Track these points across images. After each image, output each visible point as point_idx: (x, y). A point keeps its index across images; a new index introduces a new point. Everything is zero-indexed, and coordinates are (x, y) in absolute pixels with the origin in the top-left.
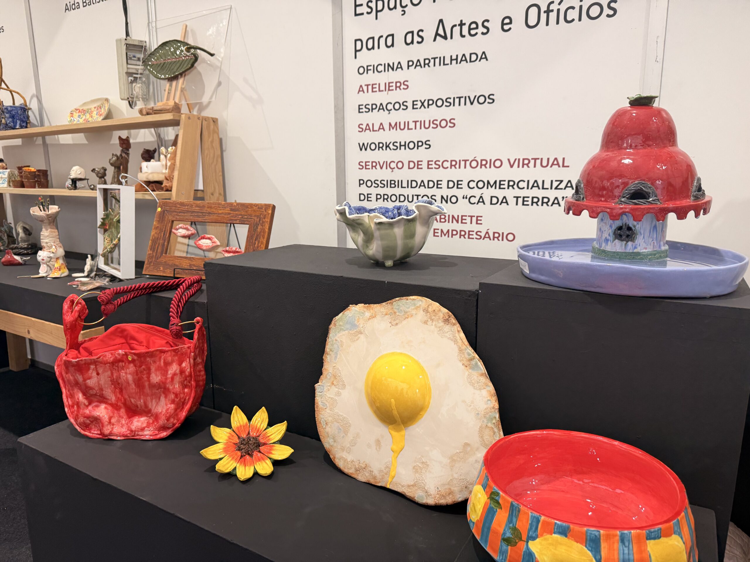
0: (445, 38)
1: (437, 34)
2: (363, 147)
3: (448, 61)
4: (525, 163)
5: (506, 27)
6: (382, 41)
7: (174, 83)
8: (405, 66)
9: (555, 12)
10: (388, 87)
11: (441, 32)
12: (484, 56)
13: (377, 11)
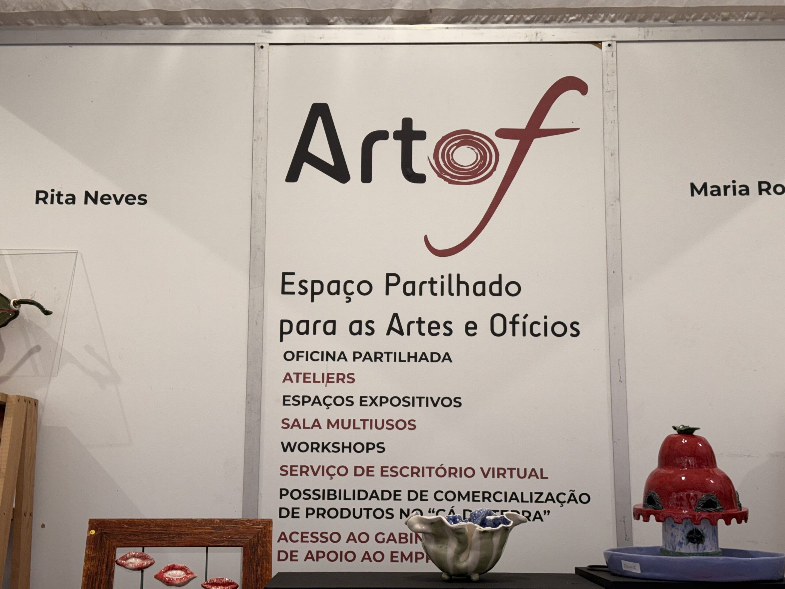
0: (401, 333)
1: (391, 328)
2: (287, 447)
3: (404, 357)
4: (500, 473)
5: (471, 332)
6: (320, 326)
8: (350, 356)
9: (521, 325)
10: (327, 378)
11: (395, 325)
12: (447, 357)
13: (313, 293)
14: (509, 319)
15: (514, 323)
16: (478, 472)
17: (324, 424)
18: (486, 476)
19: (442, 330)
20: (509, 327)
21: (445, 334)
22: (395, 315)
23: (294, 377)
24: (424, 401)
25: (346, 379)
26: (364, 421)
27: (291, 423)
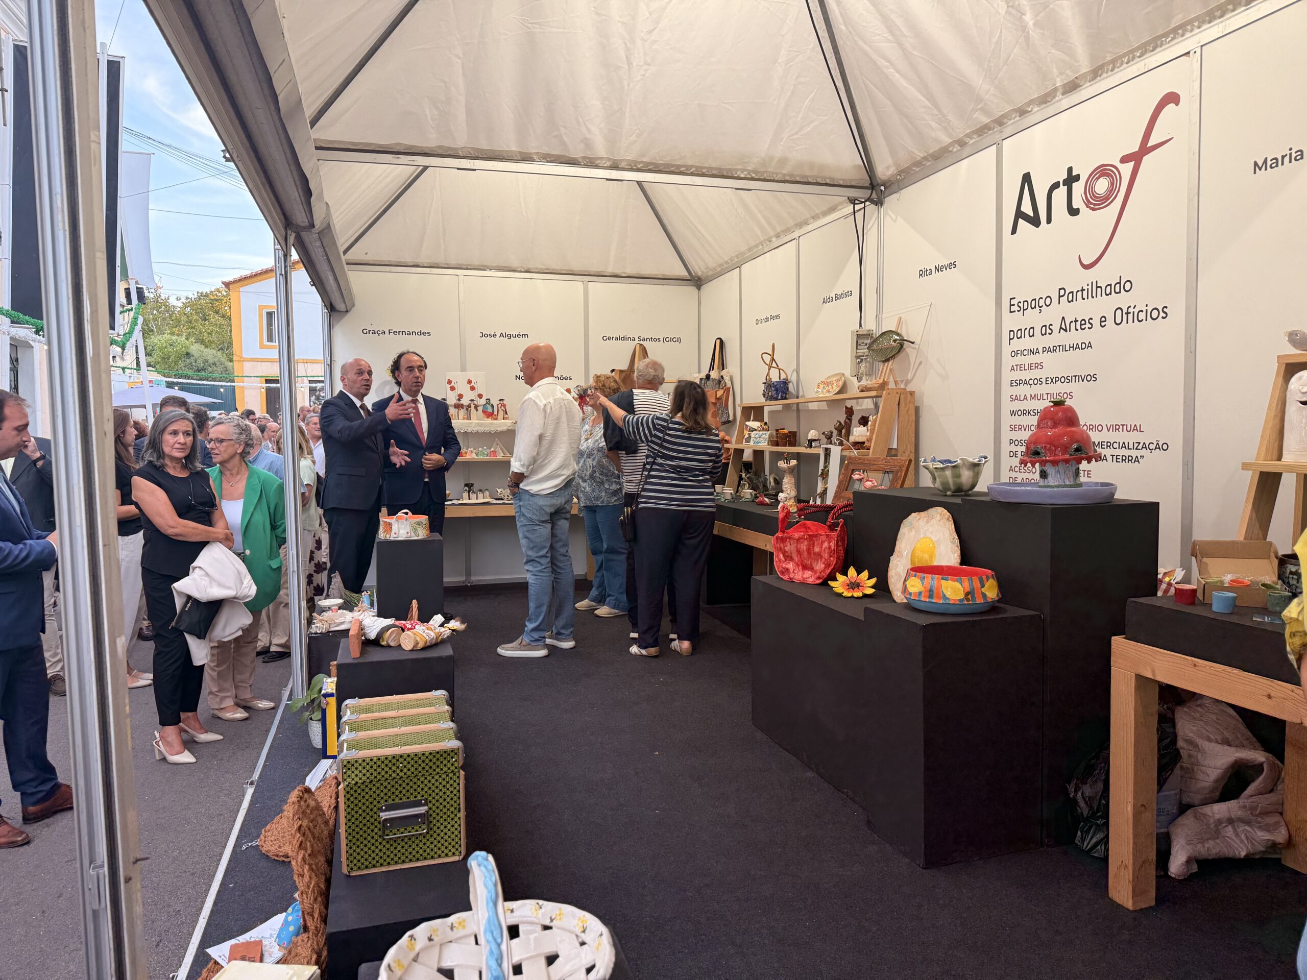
0: (1066, 331)
1: (1061, 328)
2: (1013, 413)
3: (1067, 348)
4: (1116, 428)
5: (1103, 324)
6: (1027, 331)
7: (886, 364)
8: (1041, 351)
9: (1131, 315)
10: (1030, 367)
11: (1063, 326)
12: (1090, 346)
13: (1024, 310)
14: (1125, 311)
15: (1128, 313)
16: (1105, 429)
17: (1029, 397)
18: (1109, 431)
19: (1088, 325)
20: (1125, 316)
21: (1089, 328)
22: (1063, 318)
23: (1015, 367)
24: (1077, 378)
25: (1039, 367)
26: (1047, 394)
27: (1014, 397)
